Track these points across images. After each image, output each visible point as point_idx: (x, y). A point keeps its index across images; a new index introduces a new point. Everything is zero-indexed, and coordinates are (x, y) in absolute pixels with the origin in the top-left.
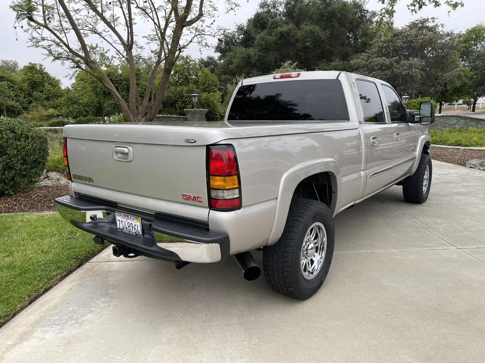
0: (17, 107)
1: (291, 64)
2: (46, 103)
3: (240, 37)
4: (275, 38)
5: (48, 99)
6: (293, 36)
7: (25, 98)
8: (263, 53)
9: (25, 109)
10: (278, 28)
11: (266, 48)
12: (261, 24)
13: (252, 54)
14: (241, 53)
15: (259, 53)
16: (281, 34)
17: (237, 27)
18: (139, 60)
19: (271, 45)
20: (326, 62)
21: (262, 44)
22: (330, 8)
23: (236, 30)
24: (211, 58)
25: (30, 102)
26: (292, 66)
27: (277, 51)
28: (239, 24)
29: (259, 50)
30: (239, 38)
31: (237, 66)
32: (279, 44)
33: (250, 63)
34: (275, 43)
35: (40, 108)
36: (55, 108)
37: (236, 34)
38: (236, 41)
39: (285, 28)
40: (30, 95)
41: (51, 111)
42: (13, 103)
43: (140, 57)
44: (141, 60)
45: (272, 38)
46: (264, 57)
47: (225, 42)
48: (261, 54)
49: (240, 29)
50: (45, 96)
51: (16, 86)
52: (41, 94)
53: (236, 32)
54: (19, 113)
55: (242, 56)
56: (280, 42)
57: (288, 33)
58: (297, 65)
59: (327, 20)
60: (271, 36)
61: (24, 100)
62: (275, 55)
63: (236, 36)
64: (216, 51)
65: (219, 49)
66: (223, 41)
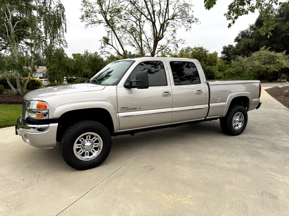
1: (266, 48)
3: (251, 32)
6: (280, 30)
8: (258, 41)
12: (260, 24)
13: (251, 42)
14: (245, 42)
15: (254, 42)
17: (250, 26)
18: (189, 50)
21: (257, 36)
23: (249, 28)
24: (231, 46)
26: (267, 49)
28: (251, 25)
29: (255, 40)
30: (250, 33)
31: (241, 50)
33: (250, 47)
38: (248, 34)
43: (190, 48)
44: (190, 50)
46: (258, 44)
48: (256, 42)
49: (251, 27)
53: (249, 29)
55: (244, 44)
58: (270, 49)
63: (249, 31)
64: (235, 41)
65: (237, 40)
66: (240, 35)
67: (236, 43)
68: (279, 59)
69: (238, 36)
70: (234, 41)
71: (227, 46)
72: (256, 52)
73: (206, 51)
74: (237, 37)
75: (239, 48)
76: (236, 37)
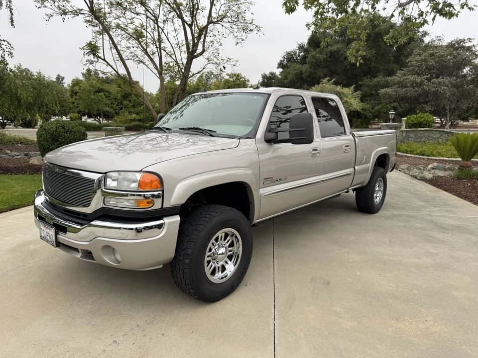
0: (111, 113)
1: (329, 81)
2: (132, 110)
3: (301, 54)
4: (325, 56)
5: (134, 106)
6: (342, 55)
7: (117, 105)
8: (314, 70)
9: (117, 114)
10: (329, 48)
11: (317, 65)
12: (315, 43)
13: (304, 70)
14: (295, 70)
15: (309, 70)
16: (331, 53)
17: (298, 46)
18: (211, 76)
19: (321, 62)
20: (370, 78)
21: (312, 62)
22: (377, 30)
23: (297, 48)
24: (273, 74)
25: (121, 109)
26: (331, 82)
27: (327, 67)
28: (300, 43)
29: (310, 67)
30: (299, 56)
31: (290, 81)
32: (329, 62)
33: (302, 78)
34: (325, 60)
35: (127, 113)
36: (137, 114)
37: (298, 51)
38: (297, 58)
39: (334, 48)
40: (122, 104)
41: (134, 116)
42: (108, 109)
43: (212, 73)
44: (212, 76)
45: (322, 57)
46: (314, 73)
47: (287, 59)
48: (312, 70)
49: (301, 47)
50: (132, 105)
51: (112, 96)
52: (128, 103)
54: (112, 117)
55: (295, 72)
56: (329, 60)
57: (337, 52)
58: (334, 81)
59: (374, 40)
60: (322, 54)
61: (117, 107)
62: (324, 71)
63: (297, 53)
64: (278, 68)
65: (281, 65)
66: (285, 58)
67: (281, 70)
68: (347, 97)
69: (282, 59)
70: (277, 66)
71: (268, 73)
72: (316, 85)
73: (245, 80)
74: (281, 61)
75: (287, 79)
76: (279, 61)
